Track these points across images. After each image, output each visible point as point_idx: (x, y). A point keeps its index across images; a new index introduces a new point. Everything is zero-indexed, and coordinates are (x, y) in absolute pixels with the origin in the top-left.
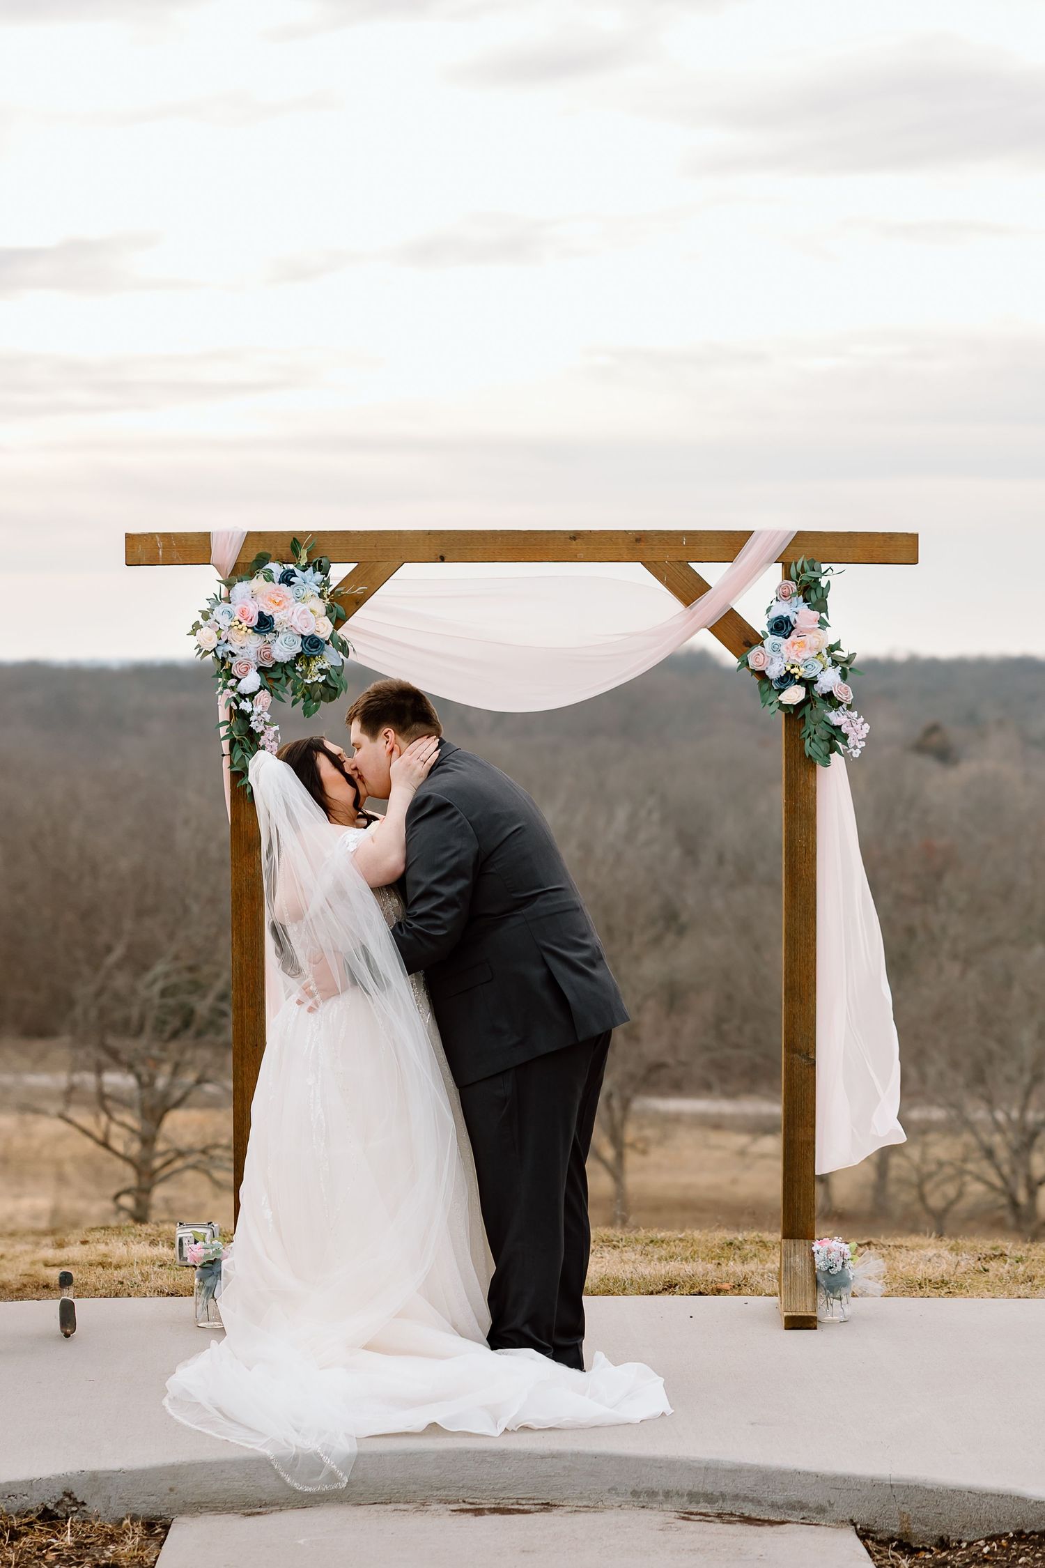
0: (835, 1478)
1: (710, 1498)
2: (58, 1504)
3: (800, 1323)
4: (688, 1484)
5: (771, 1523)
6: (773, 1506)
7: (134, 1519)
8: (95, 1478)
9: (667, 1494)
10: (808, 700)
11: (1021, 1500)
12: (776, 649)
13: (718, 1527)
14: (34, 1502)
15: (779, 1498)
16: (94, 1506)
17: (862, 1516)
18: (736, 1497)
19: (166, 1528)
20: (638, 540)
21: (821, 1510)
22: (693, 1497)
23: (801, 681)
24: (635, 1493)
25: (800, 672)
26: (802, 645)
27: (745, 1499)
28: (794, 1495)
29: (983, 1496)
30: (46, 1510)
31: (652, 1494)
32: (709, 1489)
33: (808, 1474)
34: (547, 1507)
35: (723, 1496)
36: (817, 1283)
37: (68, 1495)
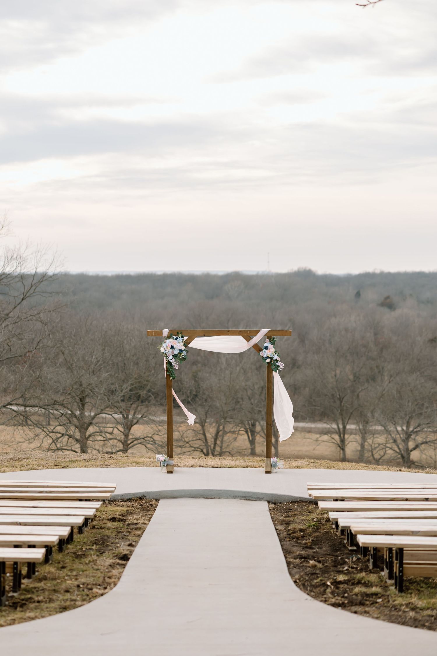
0: (264, 493)
1: (245, 497)
2: (142, 496)
3: (267, 472)
4: (241, 494)
5: (254, 500)
6: (255, 498)
7: (154, 499)
8: (148, 492)
9: (238, 496)
10: (271, 361)
11: (292, 496)
12: (265, 352)
13: (246, 501)
14: (139, 496)
15: (256, 497)
16: (148, 497)
17: (268, 499)
18: (249, 497)
19: (159, 500)
20: (240, 332)
21: (262, 499)
22: (242, 497)
23: (270, 358)
24: (233, 496)
25: (269, 356)
26: (270, 351)
27: (250, 497)
28: (258, 496)
29: (287, 496)
30: (140, 497)
31: (236, 496)
32: (245, 495)
33: (260, 493)
34: (219, 498)
35: (247, 497)
36: (271, 465)
37: (144, 495)
